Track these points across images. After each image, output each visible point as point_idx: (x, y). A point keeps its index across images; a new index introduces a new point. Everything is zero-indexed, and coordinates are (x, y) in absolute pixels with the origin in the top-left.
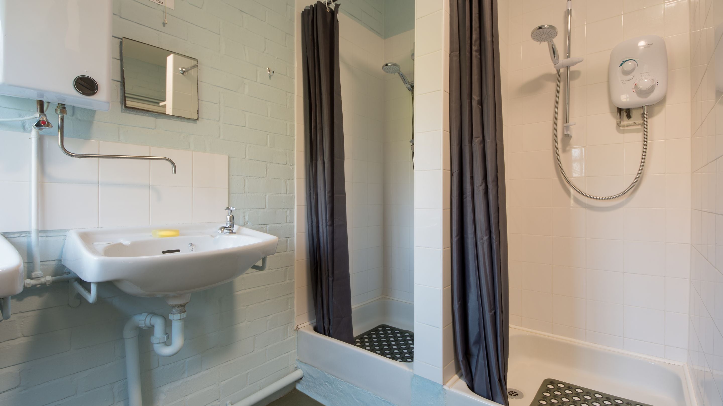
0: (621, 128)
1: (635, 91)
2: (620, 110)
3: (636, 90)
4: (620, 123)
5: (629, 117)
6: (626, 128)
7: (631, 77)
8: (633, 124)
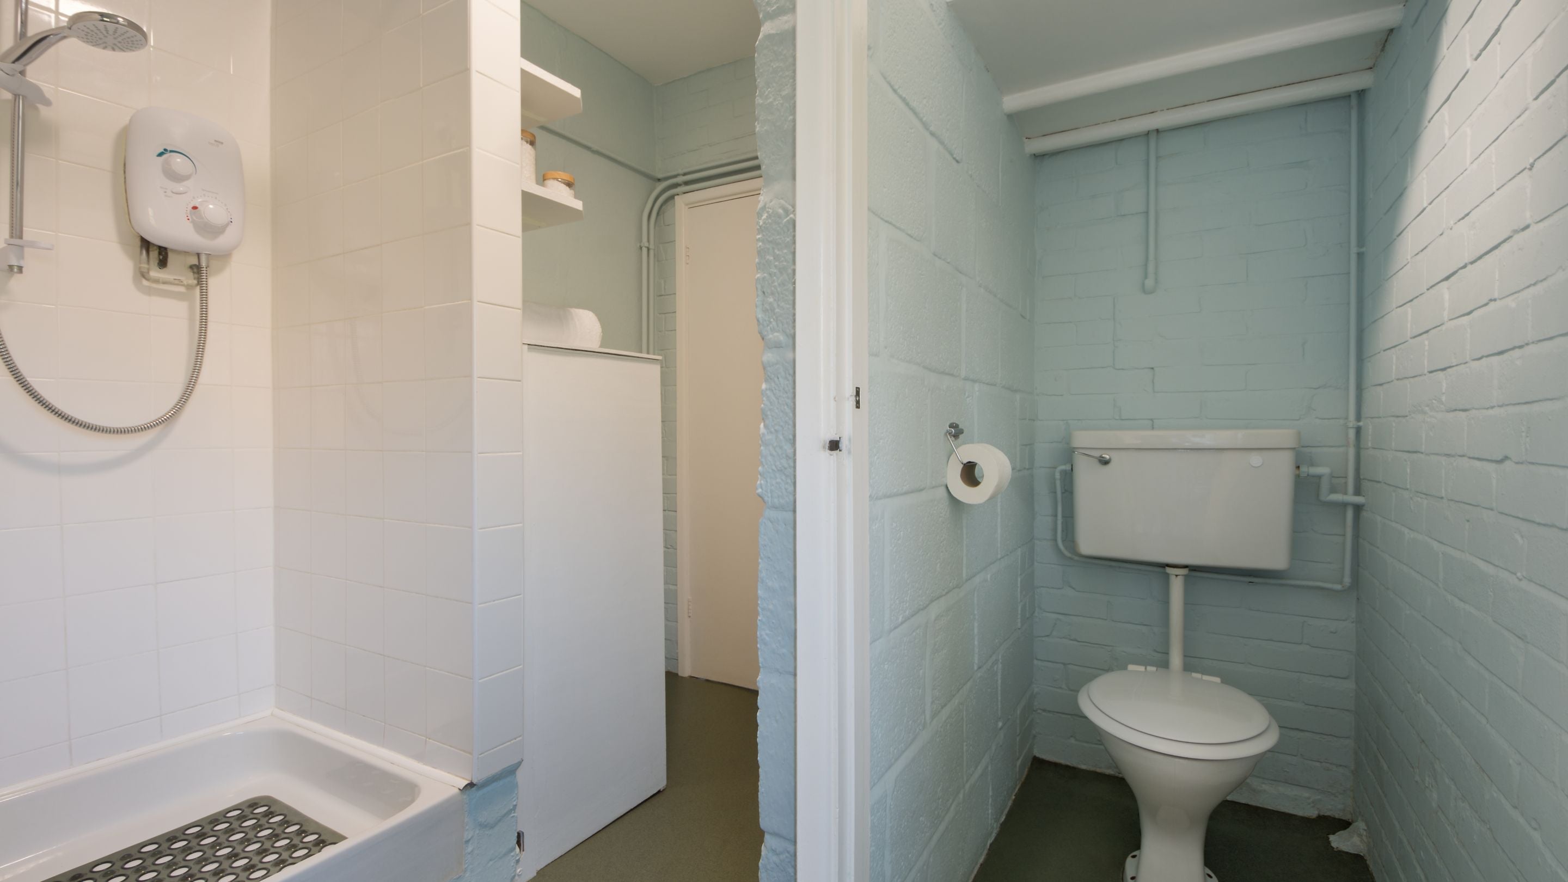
0: (145, 282)
1: (190, 219)
2: (146, 244)
3: (192, 218)
4: (148, 273)
5: (163, 263)
6: (154, 285)
7: (181, 189)
8: (176, 282)
